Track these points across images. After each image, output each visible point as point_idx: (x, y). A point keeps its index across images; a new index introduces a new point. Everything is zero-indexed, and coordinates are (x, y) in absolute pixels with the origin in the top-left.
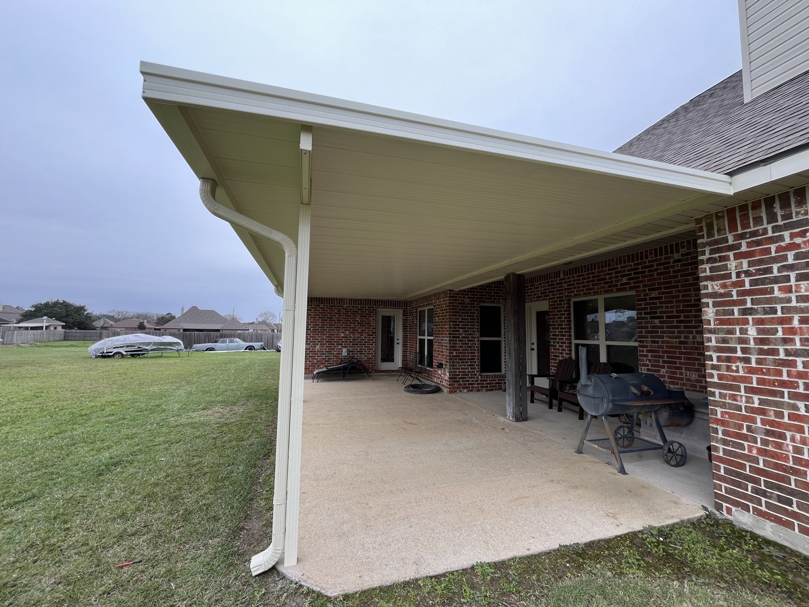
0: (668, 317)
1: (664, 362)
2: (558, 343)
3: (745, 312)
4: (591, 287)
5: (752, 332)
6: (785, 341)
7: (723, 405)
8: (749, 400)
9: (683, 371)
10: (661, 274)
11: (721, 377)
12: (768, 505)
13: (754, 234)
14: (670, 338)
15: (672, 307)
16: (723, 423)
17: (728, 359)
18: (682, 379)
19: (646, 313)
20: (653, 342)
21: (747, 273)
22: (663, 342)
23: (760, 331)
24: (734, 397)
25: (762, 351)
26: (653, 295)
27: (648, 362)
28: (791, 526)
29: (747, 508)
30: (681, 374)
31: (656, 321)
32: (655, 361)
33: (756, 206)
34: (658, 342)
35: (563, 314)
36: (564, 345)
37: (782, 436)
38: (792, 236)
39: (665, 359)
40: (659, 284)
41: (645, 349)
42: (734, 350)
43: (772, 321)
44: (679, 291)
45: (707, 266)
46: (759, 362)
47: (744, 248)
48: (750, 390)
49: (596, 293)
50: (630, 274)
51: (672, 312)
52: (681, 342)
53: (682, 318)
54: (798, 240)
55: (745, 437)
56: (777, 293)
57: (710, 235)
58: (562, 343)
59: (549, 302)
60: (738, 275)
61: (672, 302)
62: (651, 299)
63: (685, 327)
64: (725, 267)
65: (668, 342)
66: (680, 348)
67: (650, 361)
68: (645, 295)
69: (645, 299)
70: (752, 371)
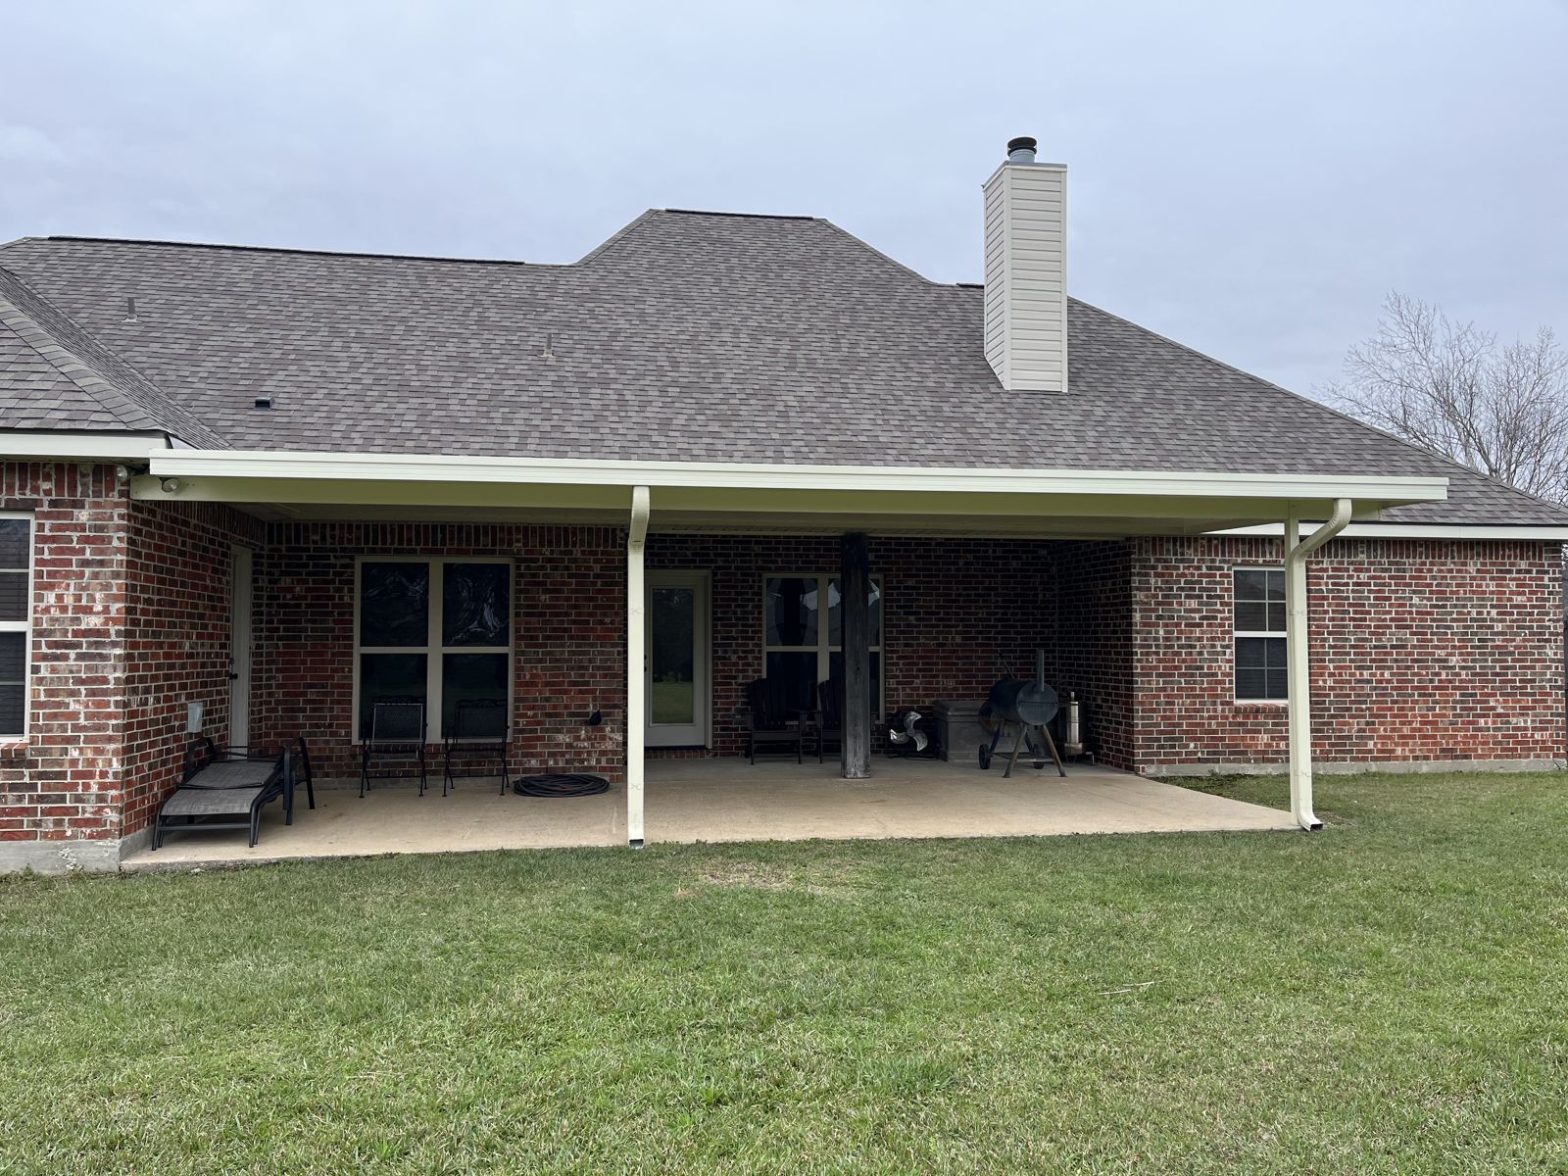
0: (926, 613)
1: (919, 670)
2: (735, 652)
3: (1159, 617)
4: (812, 558)
5: (1161, 632)
6: (1179, 639)
7: (1142, 689)
8: (1158, 683)
9: (940, 679)
10: (920, 557)
11: (1142, 668)
12: (1165, 754)
13: (1166, 561)
14: (927, 639)
15: (931, 601)
16: (1142, 703)
17: (1148, 654)
18: (938, 689)
19: (898, 607)
20: (906, 645)
21: (1161, 589)
22: (919, 645)
23: (1166, 632)
24: (1149, 682)
25: (1166, 647)
26: (910, 583)
27: (898, 673)
28: (1173, 762)
29: (1152, 761)
30: (938, 683)
31: (912, 618)
32: (907, 670)
33: (1168, 541)
34: (912, 645)
35: (748, 600)
36: (750, 656)
37: (1173, 704)
38: (1184, 568)
39: (921, 667)
40: (917, 570)
41: (894, 656)
42: (1150, 646)
43: (1172, 625)
44: (940, 582)
45: (1137, 579)
46: (1165, 654)
47: (1159, 570)
48: (1159, 675)
49: (819, 570)
50: (879, 550)
51: (931, 607)
52: (939, 645)
53: (941, 616)
54: (1186, 572)
55: (1154, 711)
56: (1175, 606)
57: (1140, 554)
58: (744, 652)
59: (715, 574)
60: (1155, 590)
61: (931, 595)
62: (906, 588)
63: (945, 626)
64: (1148, 582)
65: (925, 645)
66: (938, 651)
67: (901, 671)
68: (898, 582)
69: (899, 588)
70: (1159, 661)
